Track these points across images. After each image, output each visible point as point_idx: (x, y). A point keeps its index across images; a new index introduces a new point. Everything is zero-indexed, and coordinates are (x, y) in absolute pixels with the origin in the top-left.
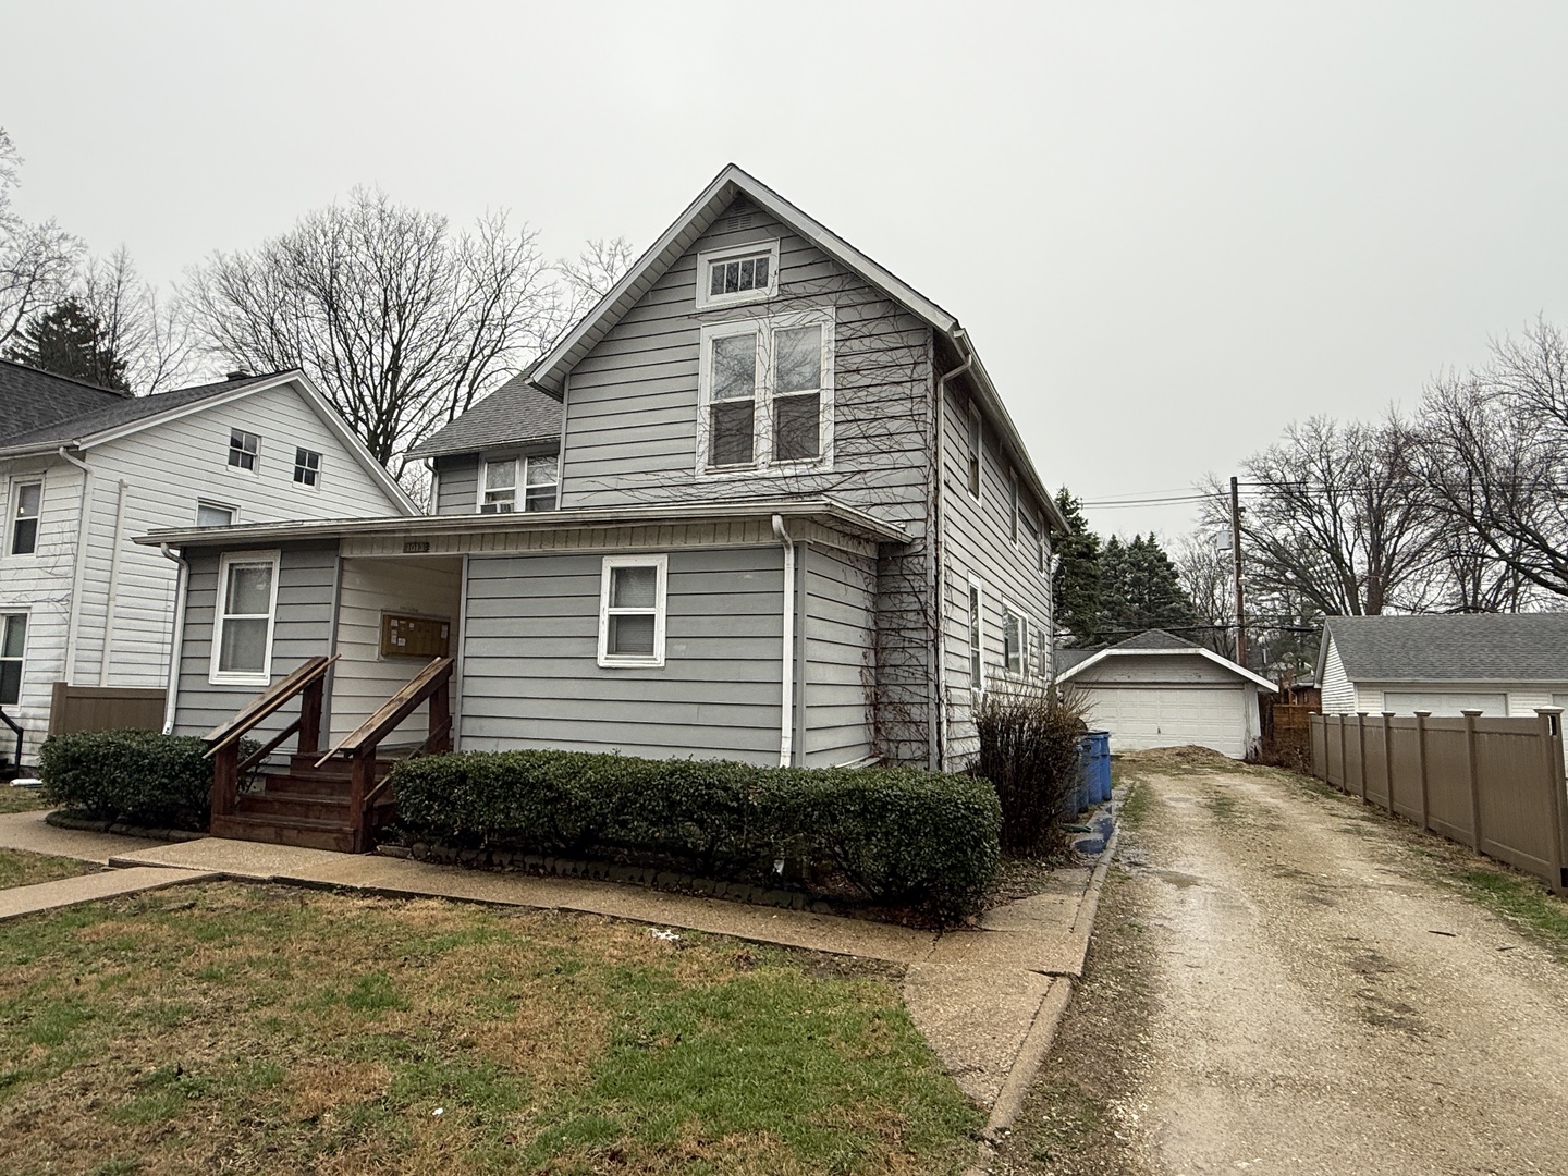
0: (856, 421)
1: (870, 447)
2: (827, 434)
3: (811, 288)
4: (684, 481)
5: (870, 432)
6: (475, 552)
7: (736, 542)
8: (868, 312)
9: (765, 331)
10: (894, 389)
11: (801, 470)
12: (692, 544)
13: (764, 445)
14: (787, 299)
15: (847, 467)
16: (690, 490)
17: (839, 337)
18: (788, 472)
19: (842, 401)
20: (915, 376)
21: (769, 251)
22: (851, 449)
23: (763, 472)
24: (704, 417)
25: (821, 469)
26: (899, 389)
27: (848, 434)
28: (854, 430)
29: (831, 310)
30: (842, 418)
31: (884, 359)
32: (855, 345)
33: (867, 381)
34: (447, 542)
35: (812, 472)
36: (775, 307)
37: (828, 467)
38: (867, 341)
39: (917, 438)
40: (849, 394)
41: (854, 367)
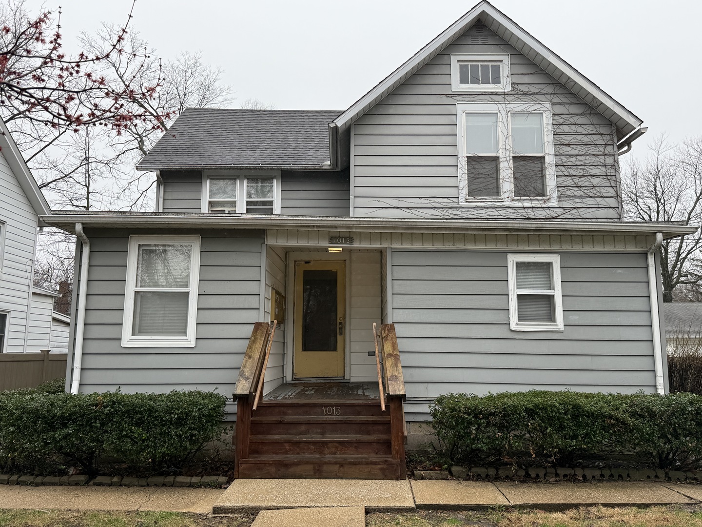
0: (570, 176)
1: (582, 193)
2: (551, 183)
3: (533, 89)
4: (450, 205)
5: (580, 184)
6: (397, 245)
7: (609, 248)
8: (574, 109)
9: (503, 112)
10: (594, 158)
11: (535, 203)
12: (577, 248)
13: (507, 186)
14: (517, 93)
15: (566, 204)
16: (455, 212)
17: (555, 123)
18: (527, 204)
19: (560, 163)
20: (606, 152)
21: (501, 61)
22: (569, 193)
23: (507, 203)
24: (463, 164)
25: (550, 204)
26: (597, 159)
27: (565, 184)
28: (569, 181)
29: (548, 105)
30: (561, 173)
31: (586, 139)
32: (566, 128)
33: (576, 152)
34: (370, 237)
35: (544, 206)
36: (509, 98)
37: (554, 203)
38: (573, 127)
39: (610, 189)
40: (564, 159)
41: (567, 142)
